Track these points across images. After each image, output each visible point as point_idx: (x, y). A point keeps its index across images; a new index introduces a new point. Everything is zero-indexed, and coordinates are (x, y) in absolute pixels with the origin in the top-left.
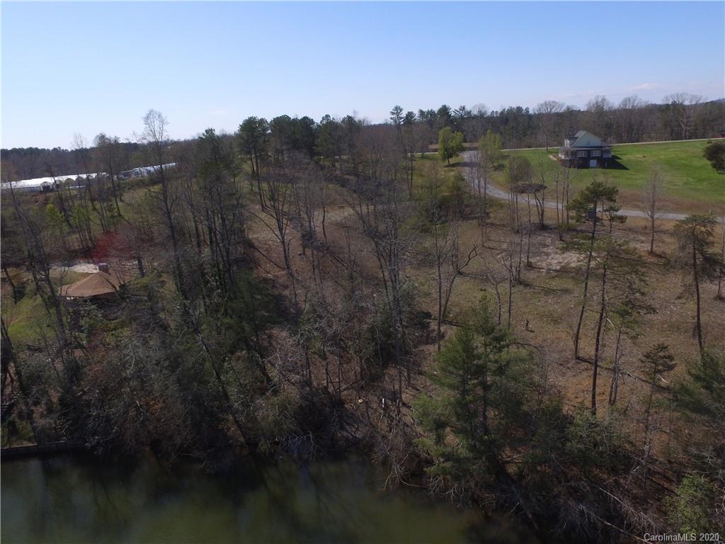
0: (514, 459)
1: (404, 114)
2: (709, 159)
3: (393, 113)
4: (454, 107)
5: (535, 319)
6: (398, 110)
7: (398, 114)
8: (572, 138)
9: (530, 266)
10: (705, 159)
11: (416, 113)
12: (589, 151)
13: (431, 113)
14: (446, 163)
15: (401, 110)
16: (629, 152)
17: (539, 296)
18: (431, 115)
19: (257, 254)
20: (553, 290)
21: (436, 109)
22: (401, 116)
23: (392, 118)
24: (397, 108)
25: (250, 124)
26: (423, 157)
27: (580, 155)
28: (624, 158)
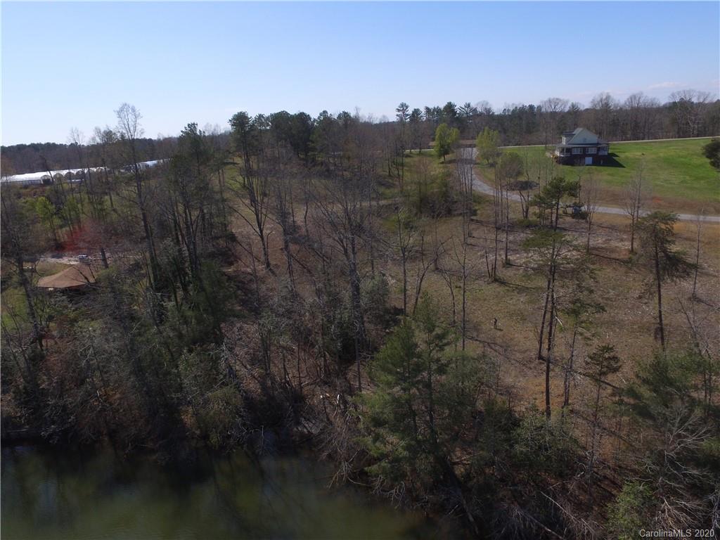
0: (462, 460)
1: (410, 111)
2: (707, 157)
3: (399, 110)
5: (505, 317)
6: (404, 107)
7: (404, 111)
8: (570, 135)
9: (508, 264)
10: (704, 157)
11: (423, 110)
12: (584, 148)
14: (442, 159)
15: (407, 107)
16: (628, 150)
17: (513, 294)
18: (437, 112)
20: (527, 288)
21: (442, 106)
22: (407, 113)
23: (397, 115)
24: (403, 105)
25: (240, 120)
26: (420, 154)
27: (575, 152)
28: (622, 156)
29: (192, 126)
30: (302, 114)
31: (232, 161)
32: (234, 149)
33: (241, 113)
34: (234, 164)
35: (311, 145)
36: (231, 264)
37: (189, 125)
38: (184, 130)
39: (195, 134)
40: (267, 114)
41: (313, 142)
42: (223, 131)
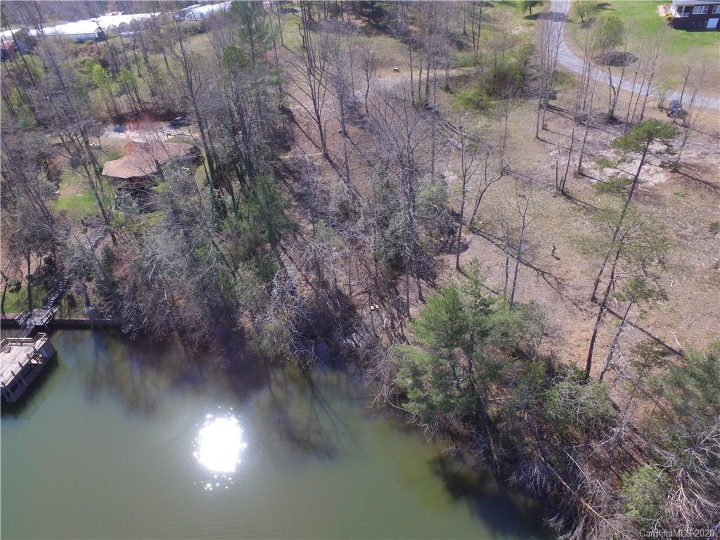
0: (496, 400)
9: (580, 173)
14: (528, 13)
17: (579, 214)
20: (596, 209)
31: (291, 7)
34: (294, 11)
36: (288, 149)
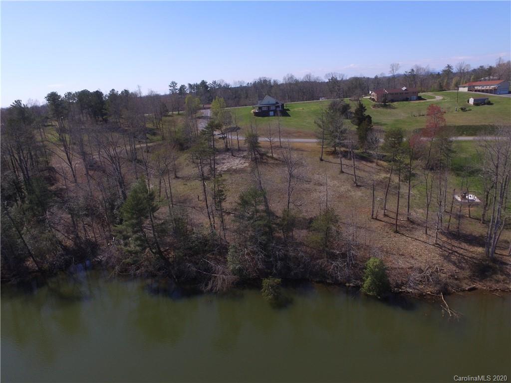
1: (178, 87)
3: (170, 86)
4: (209, 82)
6: (174, 84)
7: (174, 87)
11: (187, 86)
12: (269, 107)
13: (197, 86)
15: (176, 84)
18: (196, 87)
19: (57, 175)
21: (199, 82)
23: (170, 90)
24: (173, 83)
25: (53, 97)
26: (179, 114)
27: (264, 109)
28: (292, 110)
29: (18, 102)
30: (97, 92)
31: (51, 124)
32: (52, 116)
33: (53, 92)
34: (52, 125)
35: (104, 111)
36: (53, 184)
37: (15, 101)
38: (12, 104)
39: (21, 107)
40: (73, 92)
41: (106, 110)
42: (41, 104)
